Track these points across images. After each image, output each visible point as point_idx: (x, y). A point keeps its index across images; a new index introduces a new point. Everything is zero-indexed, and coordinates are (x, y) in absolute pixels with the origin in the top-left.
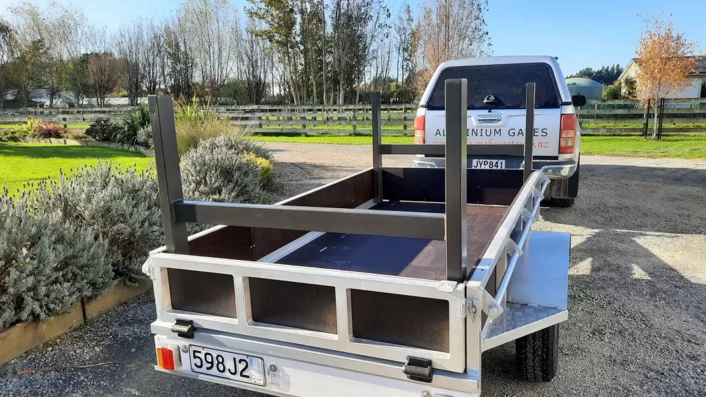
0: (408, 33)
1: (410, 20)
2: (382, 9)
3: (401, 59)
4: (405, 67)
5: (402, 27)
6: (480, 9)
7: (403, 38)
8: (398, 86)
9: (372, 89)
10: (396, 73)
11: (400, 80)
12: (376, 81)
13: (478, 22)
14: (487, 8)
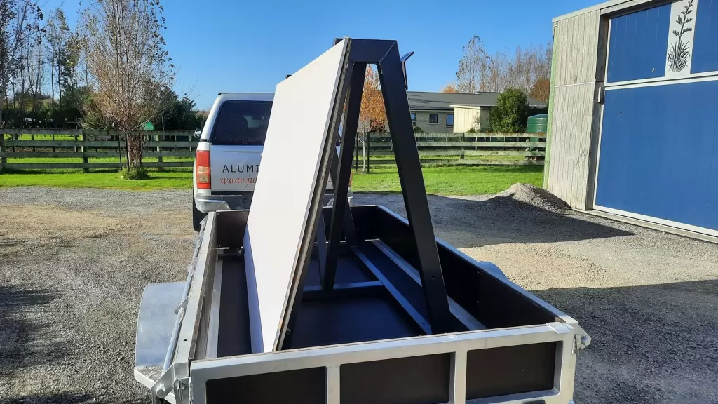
0: (63, 44)
1: (65, 28)
2: (29, 6)
3: (56, 73)
4: (62, 82)
5: (54, 35)
6: (157, 26)
7: (57, 48)
8: (54, 104)
9: (17, 105)
10: (51, 89)
11: (57, 97)
12: (22, 96)
13: (156, 40)
14: (165, 25)
